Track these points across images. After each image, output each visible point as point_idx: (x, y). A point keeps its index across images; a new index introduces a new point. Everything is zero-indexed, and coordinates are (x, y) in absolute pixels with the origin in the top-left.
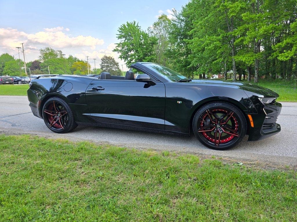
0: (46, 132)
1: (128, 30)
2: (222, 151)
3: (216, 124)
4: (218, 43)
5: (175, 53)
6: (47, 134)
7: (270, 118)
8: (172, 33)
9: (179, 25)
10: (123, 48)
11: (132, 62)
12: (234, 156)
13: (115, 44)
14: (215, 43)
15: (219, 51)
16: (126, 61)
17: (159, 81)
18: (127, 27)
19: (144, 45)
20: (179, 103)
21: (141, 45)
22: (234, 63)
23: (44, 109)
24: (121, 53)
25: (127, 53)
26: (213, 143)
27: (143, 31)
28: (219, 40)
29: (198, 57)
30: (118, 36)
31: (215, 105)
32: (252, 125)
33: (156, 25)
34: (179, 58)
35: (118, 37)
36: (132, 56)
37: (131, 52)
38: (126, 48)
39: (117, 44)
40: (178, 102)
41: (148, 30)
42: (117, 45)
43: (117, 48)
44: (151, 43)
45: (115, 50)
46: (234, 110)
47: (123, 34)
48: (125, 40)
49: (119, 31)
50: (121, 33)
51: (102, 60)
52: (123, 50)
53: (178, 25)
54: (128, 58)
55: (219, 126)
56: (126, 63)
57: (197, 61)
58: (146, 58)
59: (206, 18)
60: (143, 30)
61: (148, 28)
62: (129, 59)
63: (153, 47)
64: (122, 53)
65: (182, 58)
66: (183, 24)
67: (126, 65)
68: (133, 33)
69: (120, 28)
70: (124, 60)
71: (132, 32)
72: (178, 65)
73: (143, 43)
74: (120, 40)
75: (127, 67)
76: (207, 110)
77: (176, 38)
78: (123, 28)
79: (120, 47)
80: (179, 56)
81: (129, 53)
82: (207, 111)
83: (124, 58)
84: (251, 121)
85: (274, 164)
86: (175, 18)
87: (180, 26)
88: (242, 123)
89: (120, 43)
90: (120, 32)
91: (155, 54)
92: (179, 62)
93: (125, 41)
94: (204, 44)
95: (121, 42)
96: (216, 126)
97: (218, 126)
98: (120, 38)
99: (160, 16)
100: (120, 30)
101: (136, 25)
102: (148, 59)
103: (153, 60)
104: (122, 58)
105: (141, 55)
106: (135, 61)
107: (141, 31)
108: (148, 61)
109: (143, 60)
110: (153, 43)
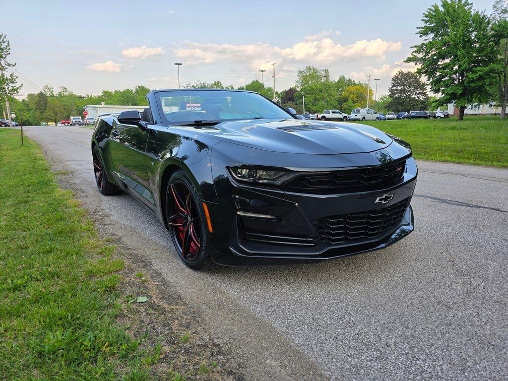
10: (427, 53)
11: (443, 79)
13: (412, 47)
16: (431, 80)
18: (442, 9)
19: (475, 42)
21: (467, 44)
24: (421, 64)
25: (435, 62)
27: (478, 12)
30: (418, 30)
32: (211, 228)
35: (420, 33)
36: (446, 66)
37: (444, 59)
38: (433, 53)
39: (414, 47)
41: (495, 7)
42: (415, 49)
43: (415, 54)
44: (495, 36)
45: (409, 60)
47: (432, 25)
48: (436, 36)
49: (423, 20)
50: (428, 23)
51: (393, 80)
52: (427, 57)
54: (436, 74)
55: (190, 220)
56: (429, 82)
58: (476, 69)
60: (476, 11)
62: (438, 74)
63: (497, 43)
64: (423, 64)
67: (431, 87)
69: (427, 14)
70: (427, 77)
71: (449, 18)
73: (473, 38)
74: (424, 37)
75: (431, 91)
76: (171, 183)
78: (432, 12)
79: (421, 53)
81: (439, 63)
83: (426, 72)
90: (426, 22)
91: (502, 60)
93: (433, 38)
95: (425, 42)
96: (188, 219)
98: (423, 33)
102: (480, 71)
103: (494, 73)
104: (423, 73)
105: (464, 63)
106: (448, 78)
107: (472, 13)
108: (480, 76)
109: (468, 74)
110: (499, 36)
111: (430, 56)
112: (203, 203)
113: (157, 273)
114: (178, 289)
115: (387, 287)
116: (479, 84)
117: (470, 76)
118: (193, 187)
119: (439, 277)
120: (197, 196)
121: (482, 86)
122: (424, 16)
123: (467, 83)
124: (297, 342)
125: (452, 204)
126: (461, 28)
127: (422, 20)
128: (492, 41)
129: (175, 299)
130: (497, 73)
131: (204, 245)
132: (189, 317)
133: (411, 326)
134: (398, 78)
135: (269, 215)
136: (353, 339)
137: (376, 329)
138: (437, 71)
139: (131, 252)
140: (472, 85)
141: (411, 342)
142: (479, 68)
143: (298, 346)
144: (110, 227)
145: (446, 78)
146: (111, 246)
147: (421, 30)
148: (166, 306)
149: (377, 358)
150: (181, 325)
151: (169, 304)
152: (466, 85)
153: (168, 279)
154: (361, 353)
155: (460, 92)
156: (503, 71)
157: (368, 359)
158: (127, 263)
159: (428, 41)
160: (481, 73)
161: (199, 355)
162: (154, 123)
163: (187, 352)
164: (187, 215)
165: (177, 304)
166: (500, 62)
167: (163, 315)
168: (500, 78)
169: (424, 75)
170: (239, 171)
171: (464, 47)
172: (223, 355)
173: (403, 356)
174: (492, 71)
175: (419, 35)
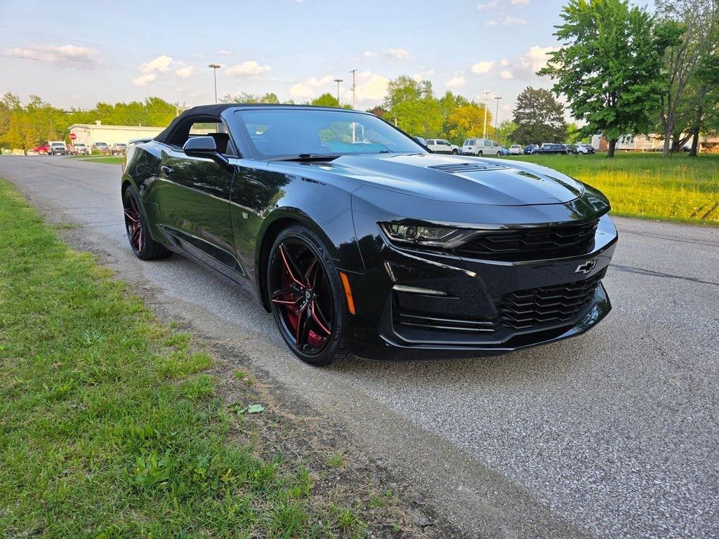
1: (587, 11)
10: (567, 63)
11: (588, 101)
13: (548, 54)
16: (572, 101)
18: (587, 2)
19: (632, 50)
21: (621, 52)
24: (559, 79)
25: (578, 76)
27: (637, 8)
30: (556, 31)
31: (292, 231)
32: (352, 310)
35: (558, 34)
36: (593, 82)
37: (589, 72)
38: (576, 63)
39: (551, 53)
42: (552, 56)
43: (551, 64)
44: (658, 43)
45: (544, 72)
47: (575, 24)
48: (579, 40)
49: (563, 16)
50: (570, 20)
51: (519, 99)
52: (567, 69)
54: (578, 92)
55: (310, 296)
56: (569, 104)
58: (632, 88)
60: (634, 7)
62: (582, 92)
63: (661, 53)
64: (562, 79)
67: (571, 110)
69: (568, 7)
70: (567, 96)
71: (598, 15)
73: (629, 44)
74: (564, 41)
75: (572, 116)
76: (280, 243)
78: (575, 5)
79: (560, 63)
81: (584, 78)
82: (281, 246)
83: (566, 90)
84: (349, 294)
89: (563, 50)
90: (567, 18)
91: (667, 76)
93: (576, 43)
95: (565, 48)
96: (304, 294)
98: (564, 34)
102: (638, 90)
103: (656, 94)
104: (562, 91)
105: (617, 79)
106: (595, 99)
107: (629, 10)
108: (638, 97)
109: (622, 94)
110: (664, 43)
111: (571, 67)
112: (341, 273)
113: (262, 371)
114: (301, 393)
115: (586, 385)
116: (637, 108)
117: (624, 97)
118: (322, 251)
119: (649, 371)
120: (328, 264)
121: (640, 111)
122: (563, 9)
123: (621, 106)
124: (489, 461)
125: (636, 272)
126: (615, 30)
127: (560, 15)
128: (655, 49)
129: (300, 407)
130: (659, 94)
131: (337, 332)
132: (331, 432)
133: (632, 435)
134: (526, 97)
135: (433, 289)
136: (563, 455)
137: (589, 441)
138: (580, 89)
139: (214, 342)
140: (627, 110)
141: (640, 456)
142: (636, 87)
143: (492, 467)
144: (170, 307)
145: (592, 99)
146: (180, 334)
147: (559, 30)
148: (293, 417)
149: (602, 479)
150: (323, 442)
151: (297, 414)
152: (619, 109)
153: (281, 379)
154: (579, 473)
155: (612, 119)
156: (667, 92)
157: (590, 480)
158: (214, 358)
159: (569, 46)
161: (363, 483)
162: (240, 156)
163: (344, 478)
164: (304, 289)
165: (307, 414)
166: (663, 78)
167: (293, 430)
168: (663, 100)
169: (563, 93)
170: (395, 227)
171: (617, 56)
172: (397, 482)
173: (635, 475)
174: (654, 91)
175: (557, 37)
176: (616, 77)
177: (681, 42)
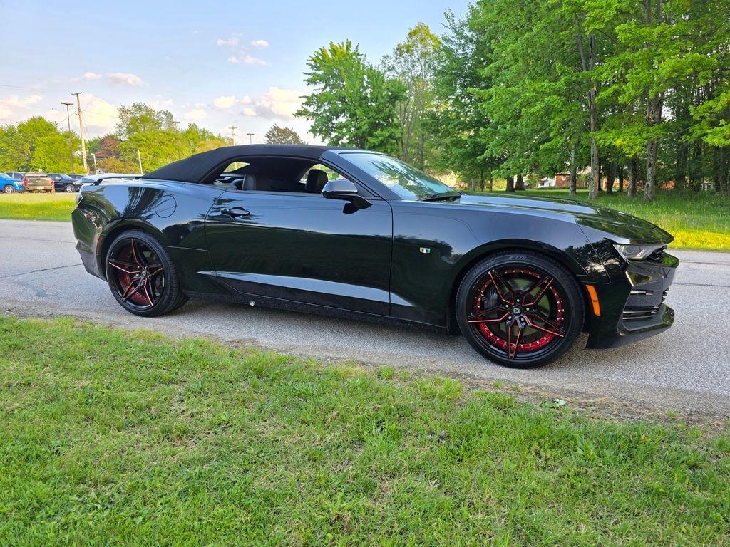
0: (113, 313)
1: (332, 63)
2: (523, 372)
3: (511, 306)
4: (554, 100)
5: (447, 120)
6: (115, 318)
7: (645, 294)
8: (442, 73)
9: (460, 51)
10: (319, 107)
11: (340, 142)
12: (548, 383)
14: (547, 99)
15: (557, 119)
17: (379, 196)
19: (372, 102)
20: (425, 252)
21: (364, 102)
22: (593, 150)
23: (110, 258)
24: (314, 121)
25: (330, 120)
26: (500, 351)
27: (371, 67)
28: (558, 93)
29: (505, 135)
30: (307, 77)
31: (510, 258)
32: (597, 311)
33: (400, 51)
34: (458, 134)
35: (308, 80)
36: (341, 127)
37: (338, 117)
38: (327, 108)
39: (304, 97)
40: (421, 249)
41: (383, 62)
42: (306, 100)
43: (306, 107)
44: (390, 97)
45: (299, 113)
46: (556, 273)
47: (319, 72)
48: (325, 87)
49: (310, 65)
50: (315, 69)
51: (268, 136)
52: (319, 112)
53: (457, 51)
54: (330, 134)
55: (519, 311)
57: (501, 145)
58: (376, 133)
59: (526, 36)
60: (370, 65)
61: (382, 58)
62: (334, 135)
63: (394, 106)
64: (316, 121)
65: (465, 136)
66: (470, 49)
68: (345, 72)
69: (314, 56)
70: (320, 136)
71: (341, 68)
72: (455, 151)
73: (369, 96)
74: (312, 87)
76: (491, 270)
77: (451, 84)
78: (320, 57)
79: (312, 106)
80: (459, 130)
81: (335, 121)
82: (489, 273)
83: (321, 131)
84: (595, 301)
85: (643, 405)
86: (450, 34)
87: (463, 54)
88: (573, 305)
89: (313, 95)
90: (313, 67)
92: (458, 143)
93: (323, 90)
94: (520, 100)
95: (316, 93)
96: (511, 311)
97: (516, 310)
98: (311, 81)
99: (414, 28)
100: (313, 63)
101: (352, 50)
102: (381, 135)
103: (393, 139)
104: (317, 132)
105: (364, 125)
106: (348, 141)
107: (366, 66)
108: (382, 141)
109: (369, 138)
110: (395, 97)
111: (322, 111)
112: (587, 286)
117: (371, 141)
122: (310, 59)
127: (307, 64)
128: (388, 102)
130: (395, 139)
134: (273, 135)
138: (332, 131)
142: (379, 132)
147: (310, 77)
156: (401, 138)
159: (318, 92)
160: (380, 138)
166: (397, 127)
168: (397, 144)
169: (318, 134)
171: (360, 105)
174: (391, 136)
175: (307, 83)
176: (363, 123)
177: (407, 98)
